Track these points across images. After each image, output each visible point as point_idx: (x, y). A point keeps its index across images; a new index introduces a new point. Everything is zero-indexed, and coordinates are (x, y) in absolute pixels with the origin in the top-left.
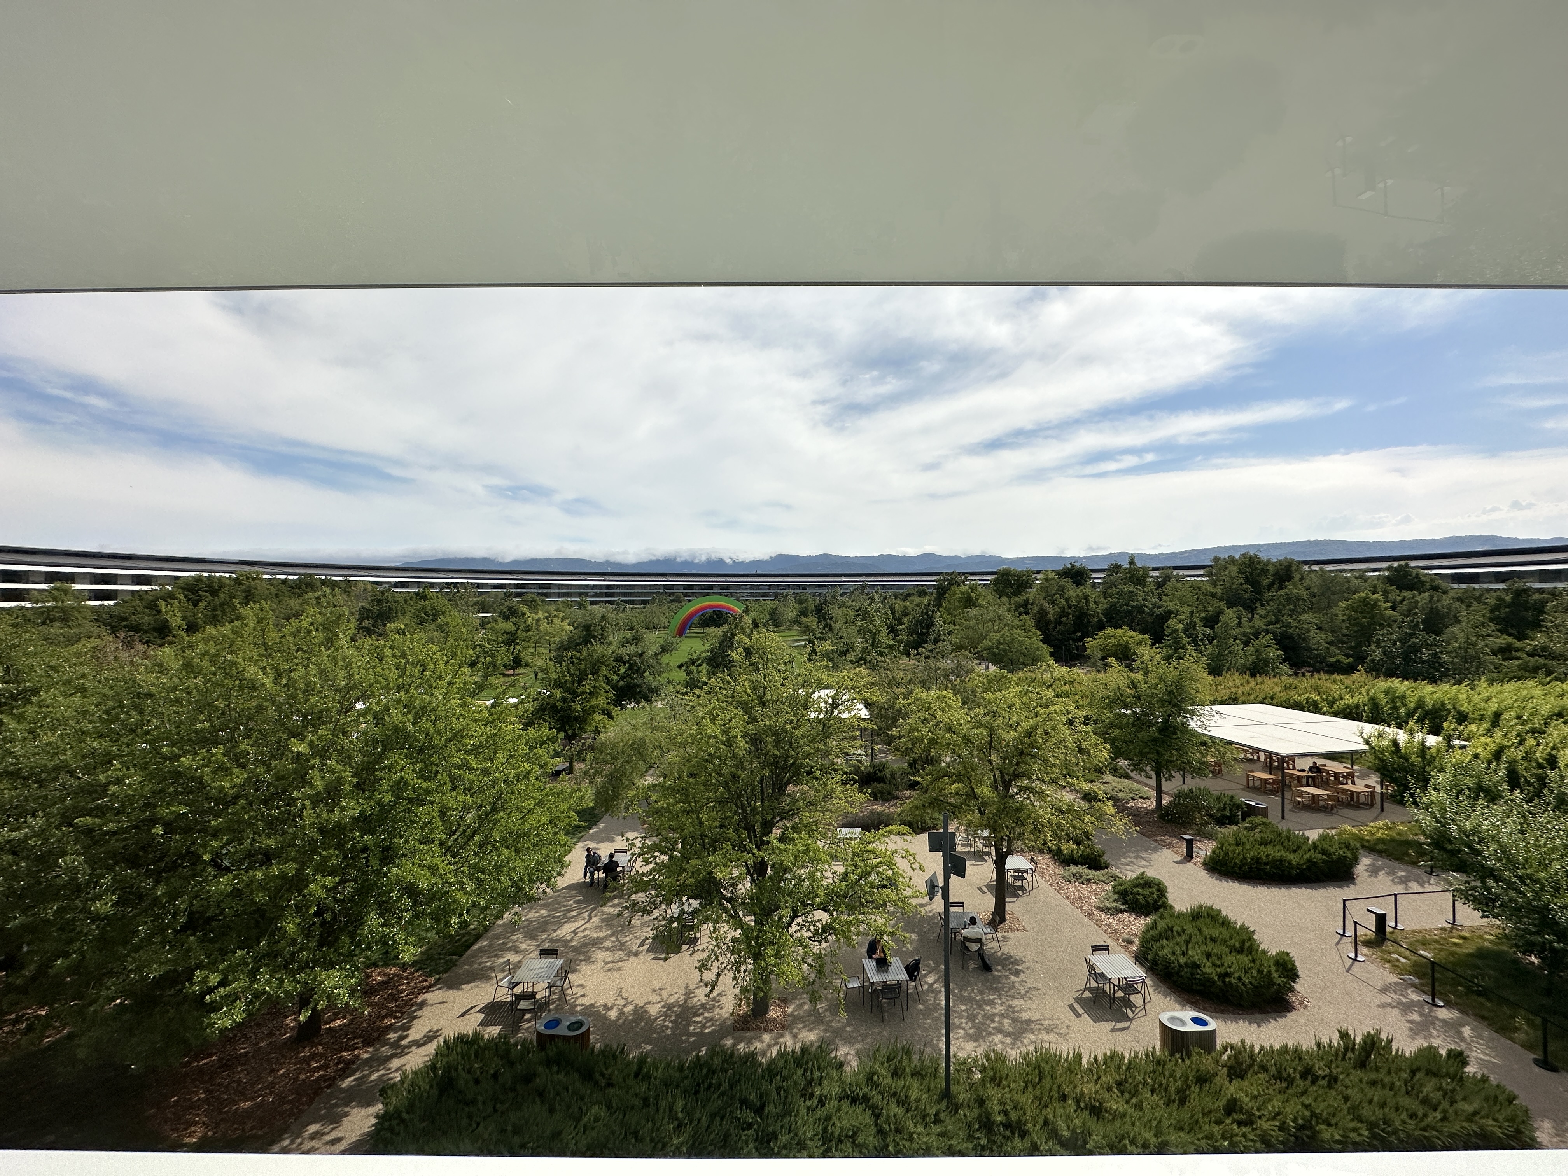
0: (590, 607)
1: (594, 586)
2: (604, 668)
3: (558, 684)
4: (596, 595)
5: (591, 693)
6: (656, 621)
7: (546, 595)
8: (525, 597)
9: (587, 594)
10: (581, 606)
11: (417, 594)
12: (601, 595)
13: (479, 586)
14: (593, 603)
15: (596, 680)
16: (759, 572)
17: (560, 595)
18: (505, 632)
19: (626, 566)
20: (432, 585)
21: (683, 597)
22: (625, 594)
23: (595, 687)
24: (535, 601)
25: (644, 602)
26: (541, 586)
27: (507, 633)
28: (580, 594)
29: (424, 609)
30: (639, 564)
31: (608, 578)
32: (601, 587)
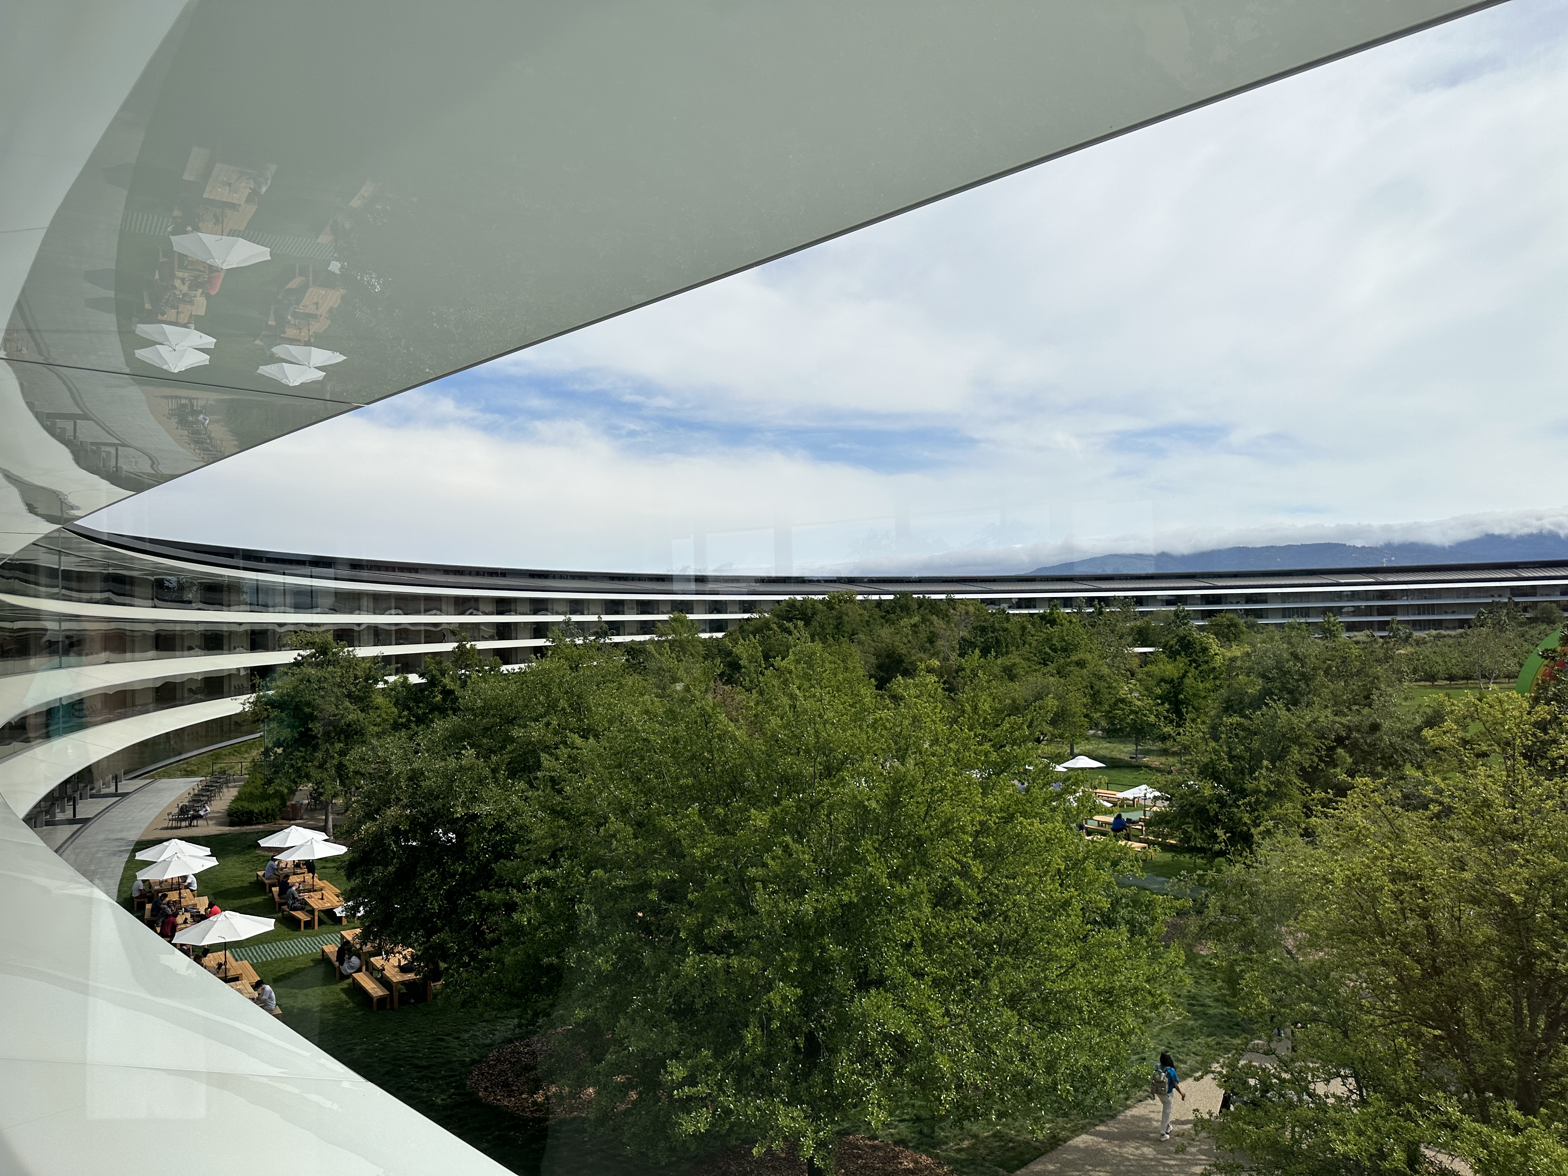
0: (1345, 635)
1: (1354, 595)
2: (1295, 749)
3: (1209, 772)
4: (1357, 611)
5: (1269, 794)
6: (1487, 662)
7: (1259, 614)
8: (1218, 619)
9: (1339, 611)
10: (1328, 632)
11: (1042, 617)
12: (1369, 611)
13: (1140, 601)
14: (1351, 627)
15: (1282, 772)
17: (1286, 613)
18: (1163, 680)
19: (1429, 549)
20: (1067, 602)
21: (1558, 612)
22: (1421, 609)
23: (1278, 784)
24: (1235, 625)
25: (1462, 623)
26: (1249, 599)
27: (1166, 682)
28: (1324, 611)
29: (1048, 640)
30: (1463, 546)
31: (1381, 578)
32: (1366, 595)
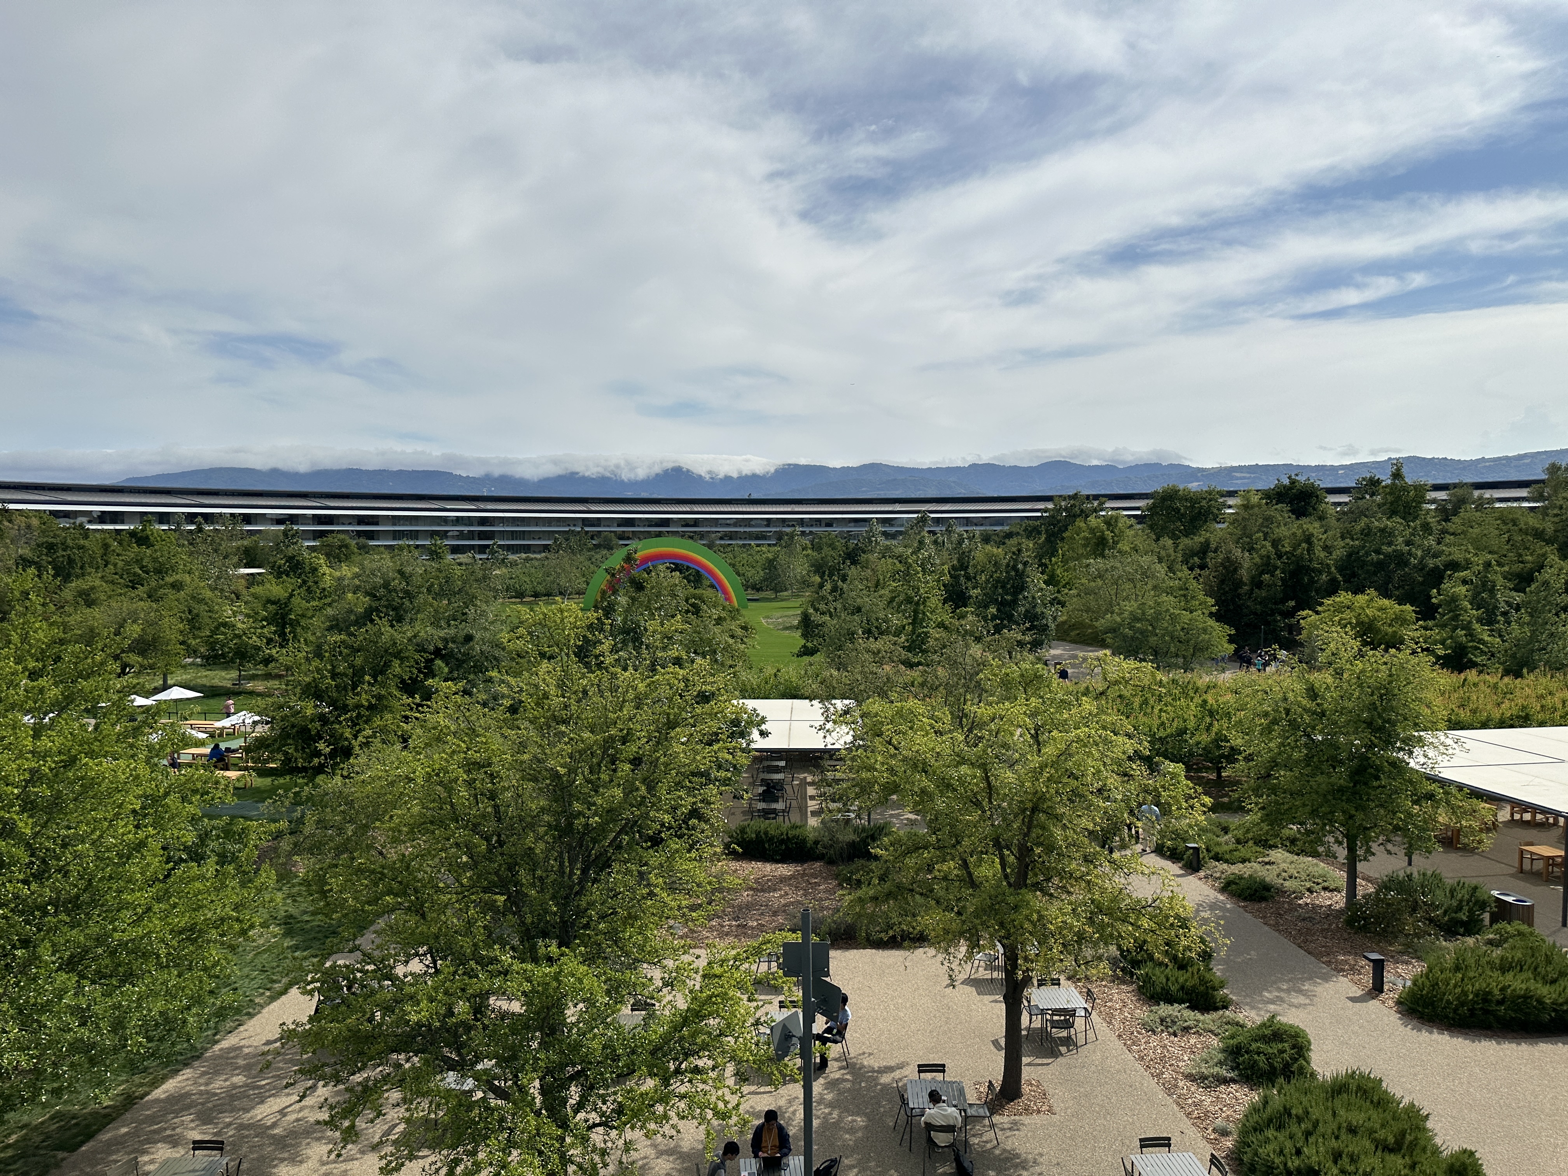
0: (450, 557)
1: (458, 521)
3: (314, 692)
4: (461, 535)
5: (371, 707)
6: (563, 582)
7: (371, 535)
8: (330, 539)
9: (444, 535)
10: (434, 554)
11: (132, 534)
12: (471, 535)
13: (248, 519)
14: (455, 550)
15: (383, 685)
16: (755, 496)
17: (396, 535)
18: (269, 601)
19: (522, 482)
20: (163, 518)
21: (615, 541)
22: (514, 535)
23: (379, 698)
24: (347, 546)
25: (546, 548)
26: (361, 520)
27: (273, 603)
28: (433, 534)
29: (138, 561)
30: (548, 481)
31: (482, 506)
32: (469, 521)
